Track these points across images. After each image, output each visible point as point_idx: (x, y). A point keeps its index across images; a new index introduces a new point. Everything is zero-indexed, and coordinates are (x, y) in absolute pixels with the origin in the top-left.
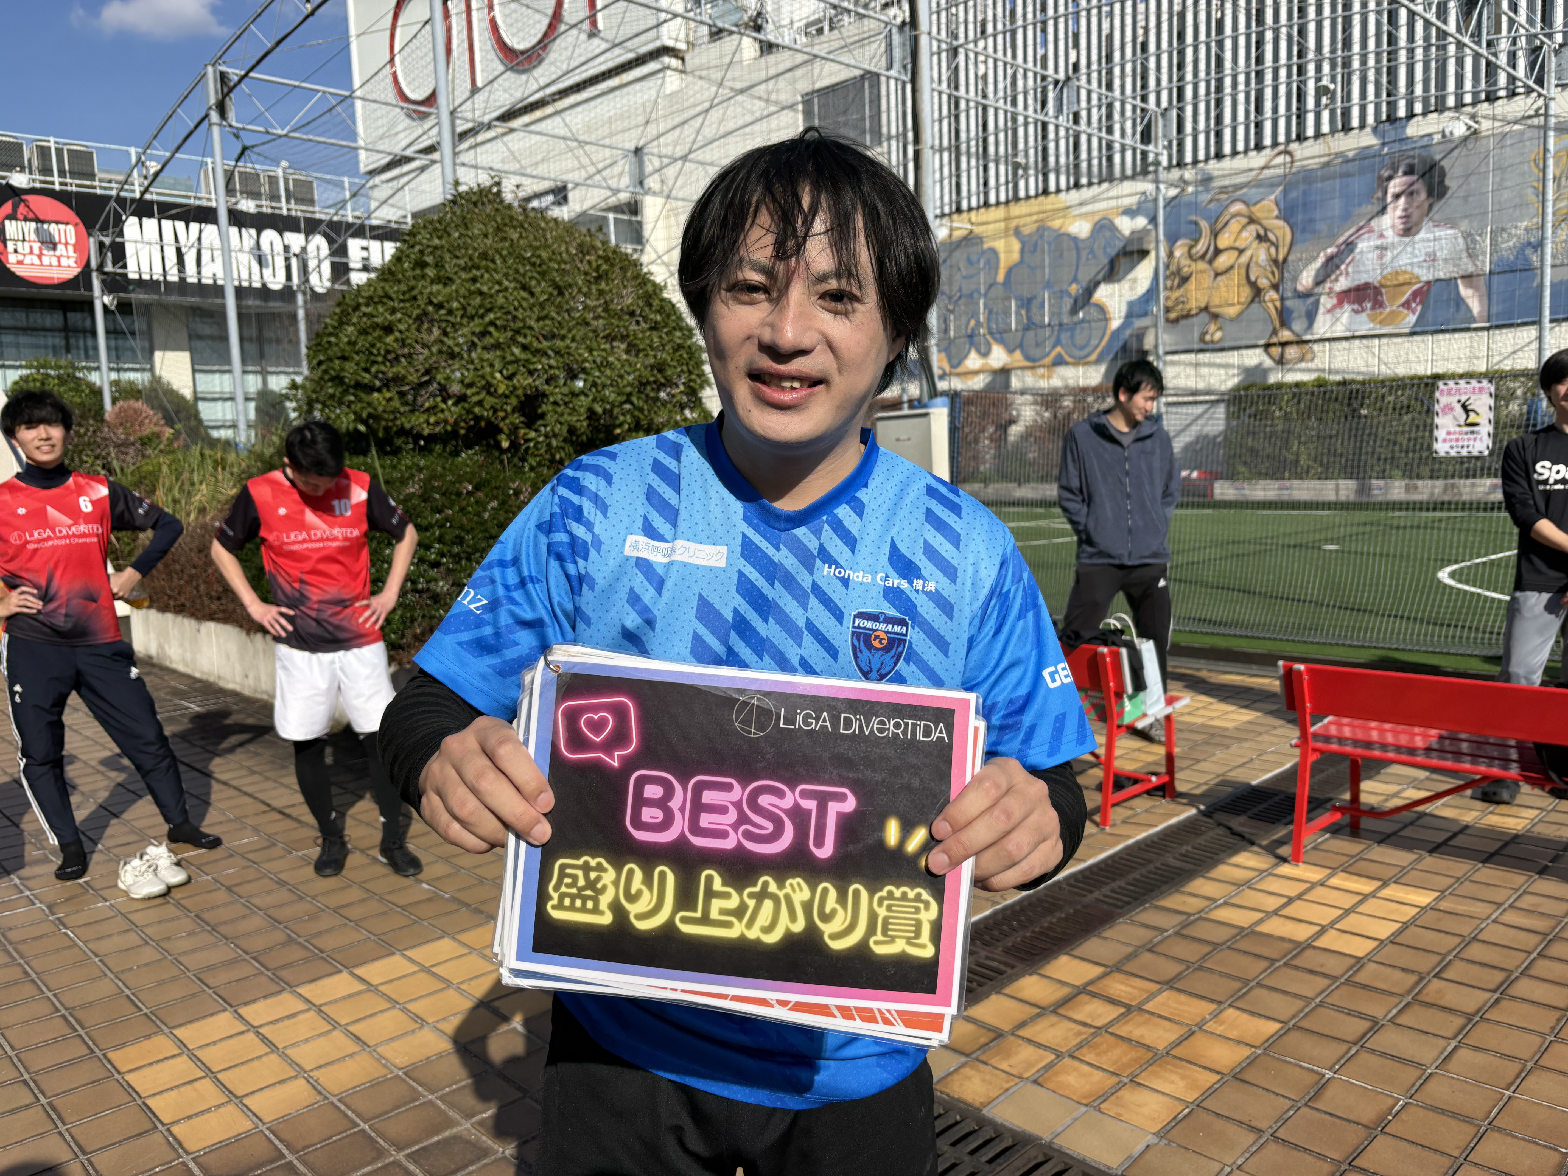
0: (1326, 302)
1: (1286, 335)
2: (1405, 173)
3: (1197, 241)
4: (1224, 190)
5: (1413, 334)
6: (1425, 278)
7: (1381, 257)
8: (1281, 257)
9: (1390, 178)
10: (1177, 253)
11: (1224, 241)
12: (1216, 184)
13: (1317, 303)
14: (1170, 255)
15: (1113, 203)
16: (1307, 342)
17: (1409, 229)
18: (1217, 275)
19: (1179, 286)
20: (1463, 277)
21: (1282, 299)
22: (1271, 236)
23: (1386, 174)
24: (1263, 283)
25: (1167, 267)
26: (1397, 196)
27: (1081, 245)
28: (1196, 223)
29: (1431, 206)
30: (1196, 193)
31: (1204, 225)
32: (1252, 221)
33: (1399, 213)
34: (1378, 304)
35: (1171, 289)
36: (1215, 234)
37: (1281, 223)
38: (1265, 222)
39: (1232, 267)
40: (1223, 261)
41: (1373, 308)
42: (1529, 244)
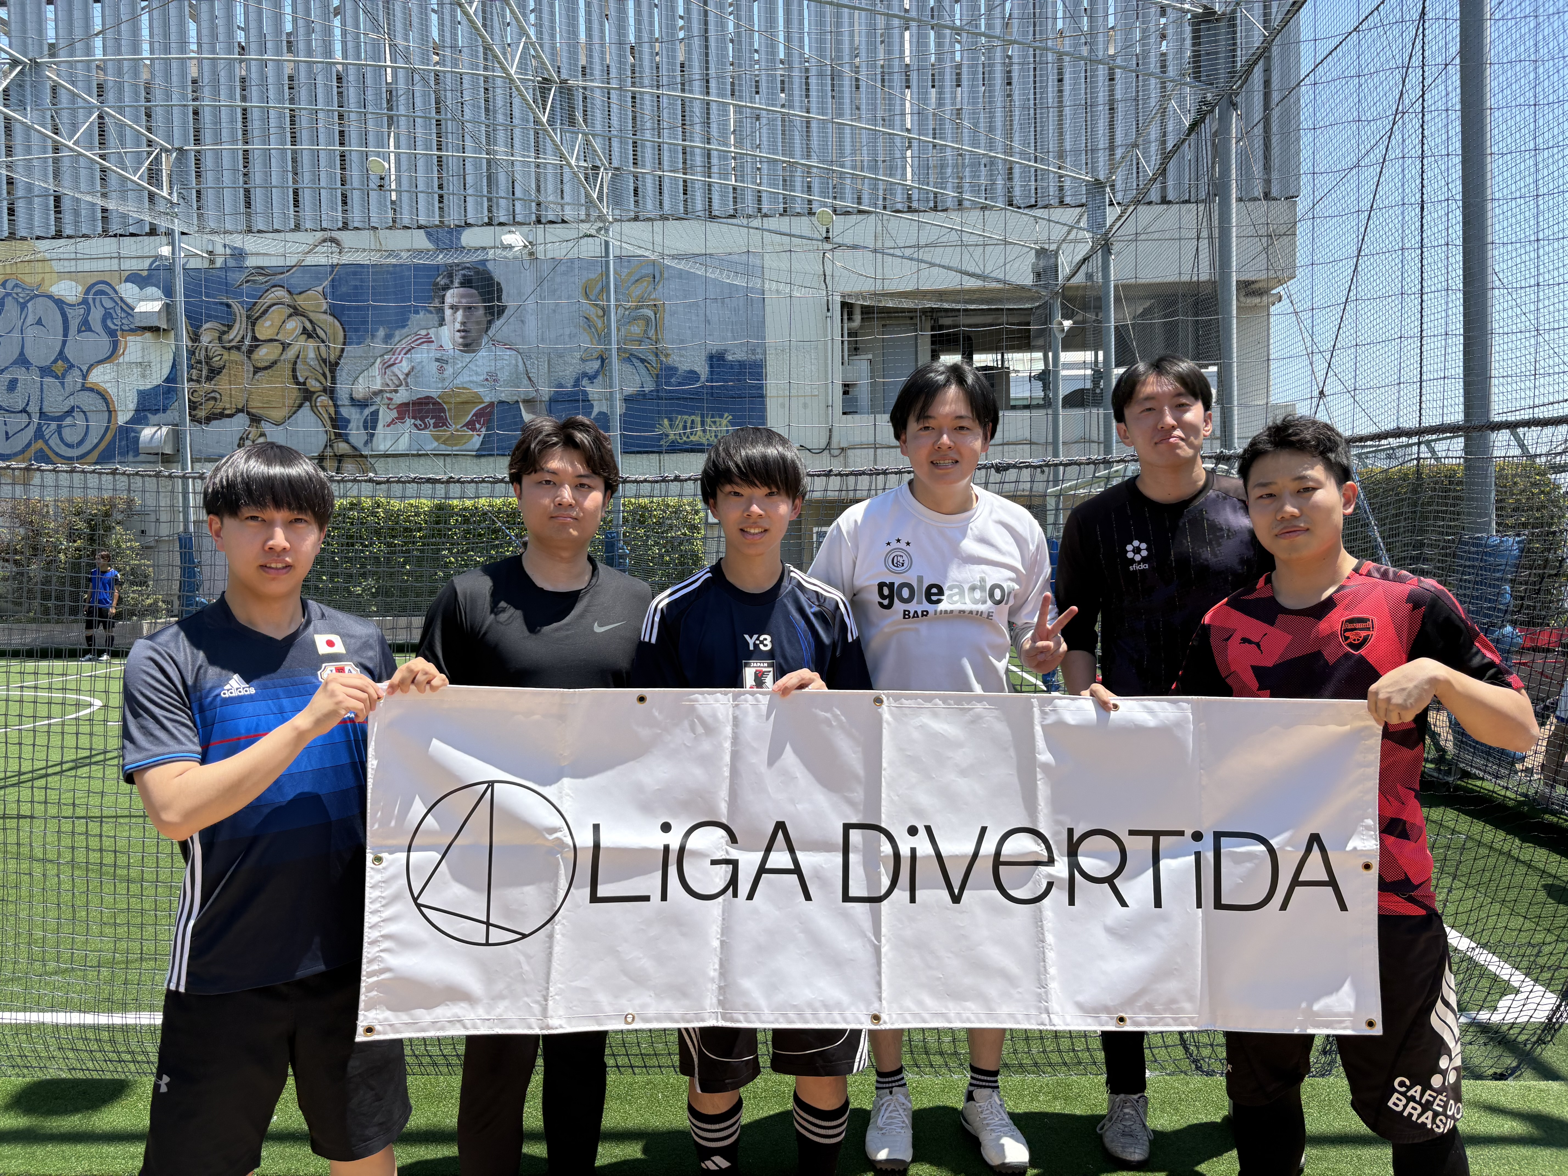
0: (385, 415)
1: (342, 447)
2: (463, 284)
3: (230, 327)
4: (261, 270)
5: (478, 456)
6: (487, 400)
7: (441, 370)
8: (333, 358)
9: (446, 288)
10: (205, 339)
11: (265, 330)
12: (251, 262)
13: (375, 414)
14: (195, 338)
15: (114, 265)
16: (366, 457)
17: (469, 345)
18: (257, 370)
19: (209, 379)
20: (525, 401)
21: (336, 406)
22: (319, 331)
23: (442, 283)
24: (313, 385)
25: (191, 353)
26: (455, 308)
27: (70, 313)
28: (228, 306)
29: (490, 323)
30: (225, 268)
31: (237, 308)
32: (296, 312)
33: (458, 326)
34: (441, 422)
35: (198, 381)
36: (253, 322)
37: (330, 319)
38: (312, 316)
39: (275, 363)
40: (264, 354)
41: (436, 426)
42: (585, 375)
